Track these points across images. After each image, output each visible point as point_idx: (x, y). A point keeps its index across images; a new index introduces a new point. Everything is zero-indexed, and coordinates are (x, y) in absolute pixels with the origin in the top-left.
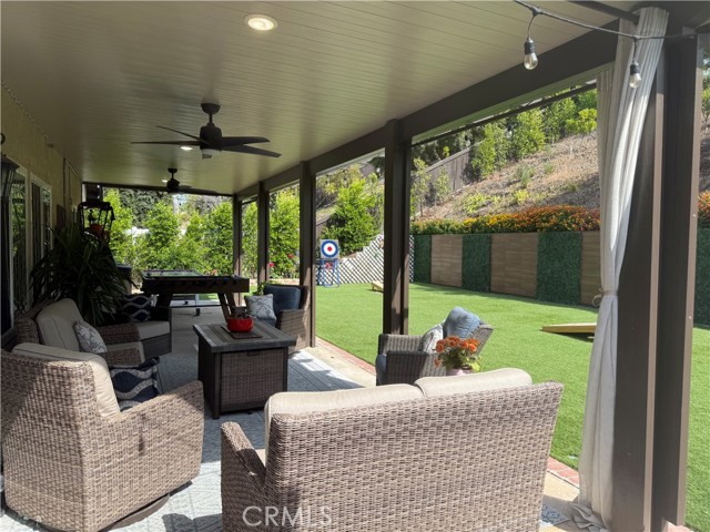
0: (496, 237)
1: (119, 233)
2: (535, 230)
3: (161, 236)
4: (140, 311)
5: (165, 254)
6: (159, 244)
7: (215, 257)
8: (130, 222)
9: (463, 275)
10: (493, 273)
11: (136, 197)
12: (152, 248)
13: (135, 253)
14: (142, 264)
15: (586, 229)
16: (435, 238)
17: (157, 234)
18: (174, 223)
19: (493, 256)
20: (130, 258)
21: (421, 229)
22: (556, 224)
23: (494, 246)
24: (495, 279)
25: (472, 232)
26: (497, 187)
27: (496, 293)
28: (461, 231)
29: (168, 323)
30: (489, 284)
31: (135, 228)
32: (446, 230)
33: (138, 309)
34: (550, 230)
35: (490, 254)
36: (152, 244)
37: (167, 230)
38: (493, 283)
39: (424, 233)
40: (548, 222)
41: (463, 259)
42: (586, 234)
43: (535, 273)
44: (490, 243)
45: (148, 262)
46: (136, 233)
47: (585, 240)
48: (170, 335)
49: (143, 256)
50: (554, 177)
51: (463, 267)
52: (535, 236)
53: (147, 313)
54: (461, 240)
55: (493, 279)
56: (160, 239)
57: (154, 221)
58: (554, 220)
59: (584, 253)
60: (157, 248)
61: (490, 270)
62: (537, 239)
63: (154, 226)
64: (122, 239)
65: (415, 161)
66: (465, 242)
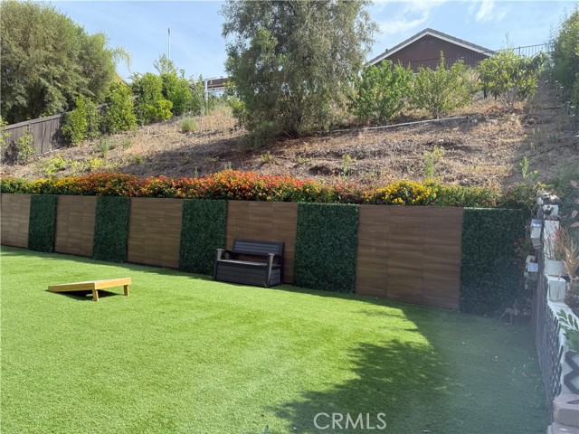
2: (94, 194)
9: (30, 235)
10: (58, 233)
15: (134, 196)
16: (5, 197)
19: (58, 217)
22: (110, 189)
23: (59, 207)
24: (60, 239)
25: (42, 193)
26: (82, 153)
27: (59, 253)
28: (29, 191)
30: (54, 245)
34: (105, 194)
35: (56, 215)
38: (57, 244)
40: (104, 187)
41: (31, 219)
42: (134, 200)
43: (93, 233)
44: (56, 204)
47: (133, 205)
50: (128, 151)
51: (30, 228)
52: (94, 199)
54: (29, 200)
55: (58, 239)
58: (108, 185)
59: (132, 216)
61: (55, 232)
62: (95, 202)
66: (33, 202)
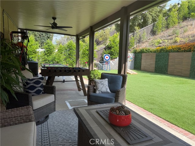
0: (171, 54)
1: (34, 50)
3: (49, 52)
4: (37, 89)
5: (50, 58)
6: (48, 54)
7: (67, 59)
8: (38, 46)
9: (156, 67)
10: (169, 67)
11: (40, 38)
12: (46, 56)
13: (40, 57)
14: (43, 61)
16: (143, 54)
17: (48, 51)
18: (53, 47)
19: (169, 61)
20: (38, 59)
21: (138, 51)
23: (170, 57)
24: (170, 69)
25: (160, 52)
26: (165, 37)
28: (155, 52)
29: (53, 95)
30: (167, 71)
31: (40, 49)
32: (148, 51)
33: (36, 87)
36: (46, 54)
37: (51, 50)
39: (139, 52)
41: (156, 62)
43: (190, 68)
44: (169, 56)
45: (45, 61)
46: (40, 50)
48: (55, 102)
49: (43, 59)
51: (155, 65)
53: (41, 89)
54: (155, 55)
55: (169, 69)
56: (49, 53)
57: (46, 46)
60: (48, 56)
62: (191, 55)
63: (47, 48)
64: (35, 52)
65: (135, 27)
66: (157, 56)
